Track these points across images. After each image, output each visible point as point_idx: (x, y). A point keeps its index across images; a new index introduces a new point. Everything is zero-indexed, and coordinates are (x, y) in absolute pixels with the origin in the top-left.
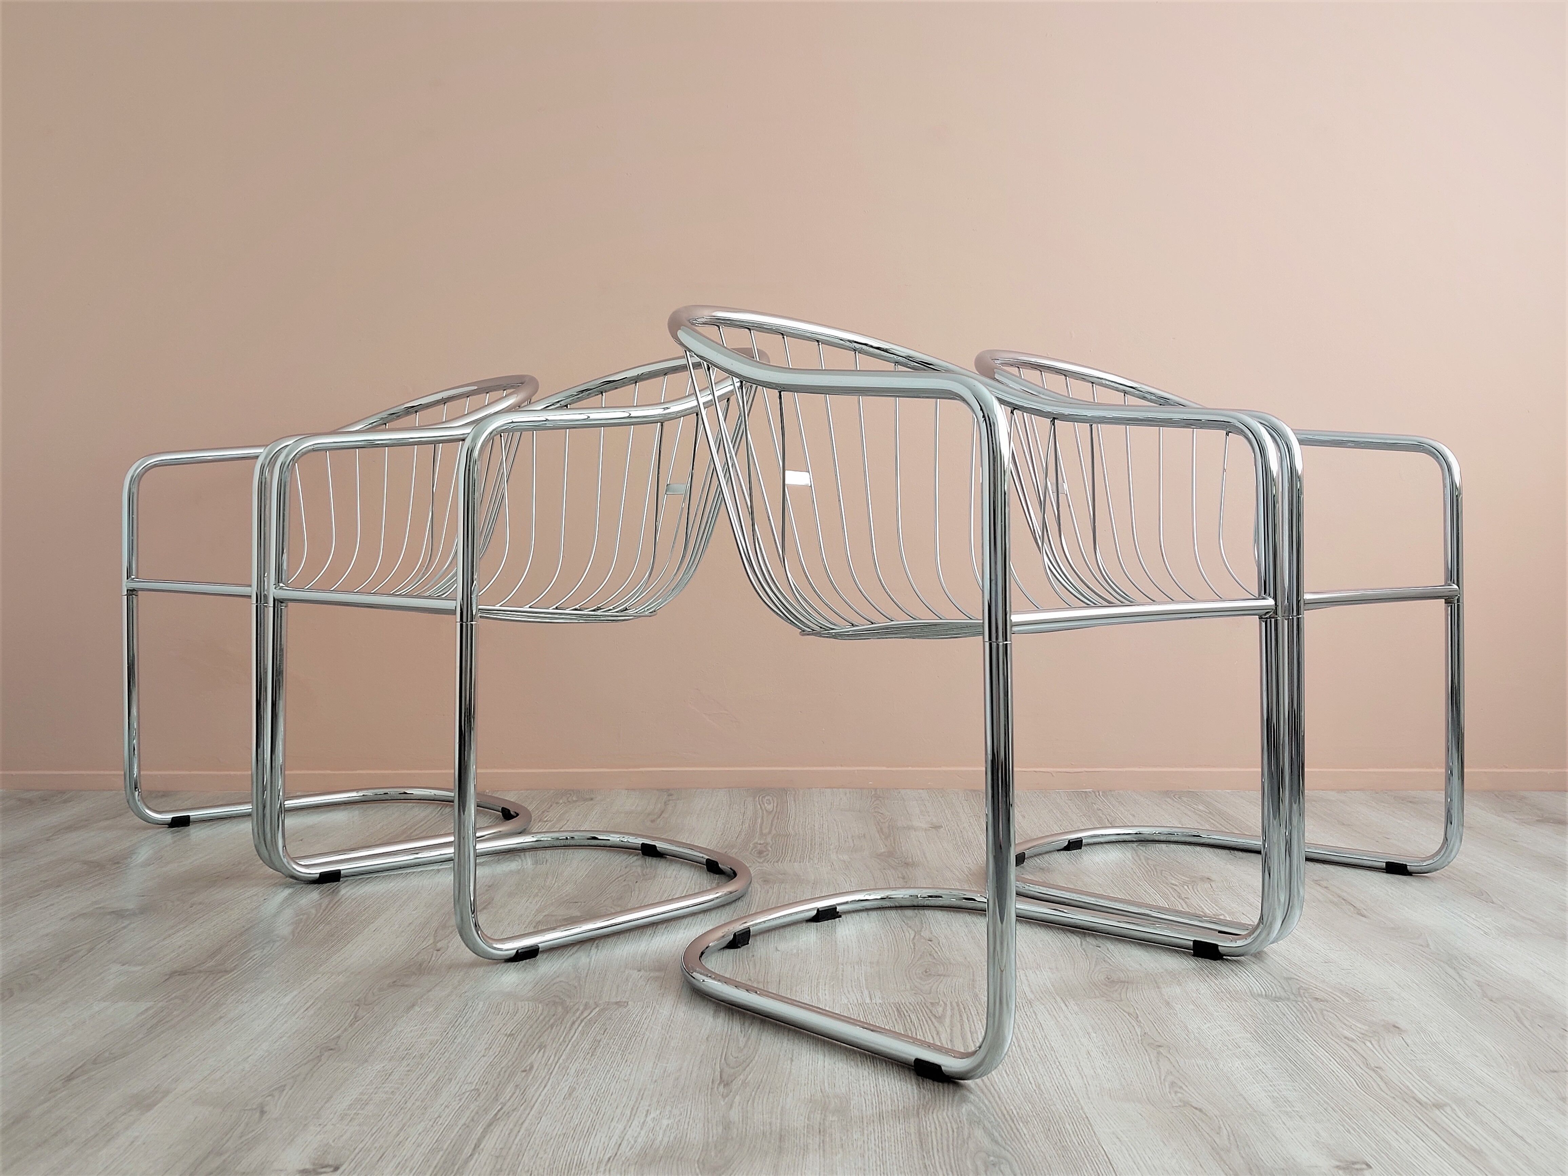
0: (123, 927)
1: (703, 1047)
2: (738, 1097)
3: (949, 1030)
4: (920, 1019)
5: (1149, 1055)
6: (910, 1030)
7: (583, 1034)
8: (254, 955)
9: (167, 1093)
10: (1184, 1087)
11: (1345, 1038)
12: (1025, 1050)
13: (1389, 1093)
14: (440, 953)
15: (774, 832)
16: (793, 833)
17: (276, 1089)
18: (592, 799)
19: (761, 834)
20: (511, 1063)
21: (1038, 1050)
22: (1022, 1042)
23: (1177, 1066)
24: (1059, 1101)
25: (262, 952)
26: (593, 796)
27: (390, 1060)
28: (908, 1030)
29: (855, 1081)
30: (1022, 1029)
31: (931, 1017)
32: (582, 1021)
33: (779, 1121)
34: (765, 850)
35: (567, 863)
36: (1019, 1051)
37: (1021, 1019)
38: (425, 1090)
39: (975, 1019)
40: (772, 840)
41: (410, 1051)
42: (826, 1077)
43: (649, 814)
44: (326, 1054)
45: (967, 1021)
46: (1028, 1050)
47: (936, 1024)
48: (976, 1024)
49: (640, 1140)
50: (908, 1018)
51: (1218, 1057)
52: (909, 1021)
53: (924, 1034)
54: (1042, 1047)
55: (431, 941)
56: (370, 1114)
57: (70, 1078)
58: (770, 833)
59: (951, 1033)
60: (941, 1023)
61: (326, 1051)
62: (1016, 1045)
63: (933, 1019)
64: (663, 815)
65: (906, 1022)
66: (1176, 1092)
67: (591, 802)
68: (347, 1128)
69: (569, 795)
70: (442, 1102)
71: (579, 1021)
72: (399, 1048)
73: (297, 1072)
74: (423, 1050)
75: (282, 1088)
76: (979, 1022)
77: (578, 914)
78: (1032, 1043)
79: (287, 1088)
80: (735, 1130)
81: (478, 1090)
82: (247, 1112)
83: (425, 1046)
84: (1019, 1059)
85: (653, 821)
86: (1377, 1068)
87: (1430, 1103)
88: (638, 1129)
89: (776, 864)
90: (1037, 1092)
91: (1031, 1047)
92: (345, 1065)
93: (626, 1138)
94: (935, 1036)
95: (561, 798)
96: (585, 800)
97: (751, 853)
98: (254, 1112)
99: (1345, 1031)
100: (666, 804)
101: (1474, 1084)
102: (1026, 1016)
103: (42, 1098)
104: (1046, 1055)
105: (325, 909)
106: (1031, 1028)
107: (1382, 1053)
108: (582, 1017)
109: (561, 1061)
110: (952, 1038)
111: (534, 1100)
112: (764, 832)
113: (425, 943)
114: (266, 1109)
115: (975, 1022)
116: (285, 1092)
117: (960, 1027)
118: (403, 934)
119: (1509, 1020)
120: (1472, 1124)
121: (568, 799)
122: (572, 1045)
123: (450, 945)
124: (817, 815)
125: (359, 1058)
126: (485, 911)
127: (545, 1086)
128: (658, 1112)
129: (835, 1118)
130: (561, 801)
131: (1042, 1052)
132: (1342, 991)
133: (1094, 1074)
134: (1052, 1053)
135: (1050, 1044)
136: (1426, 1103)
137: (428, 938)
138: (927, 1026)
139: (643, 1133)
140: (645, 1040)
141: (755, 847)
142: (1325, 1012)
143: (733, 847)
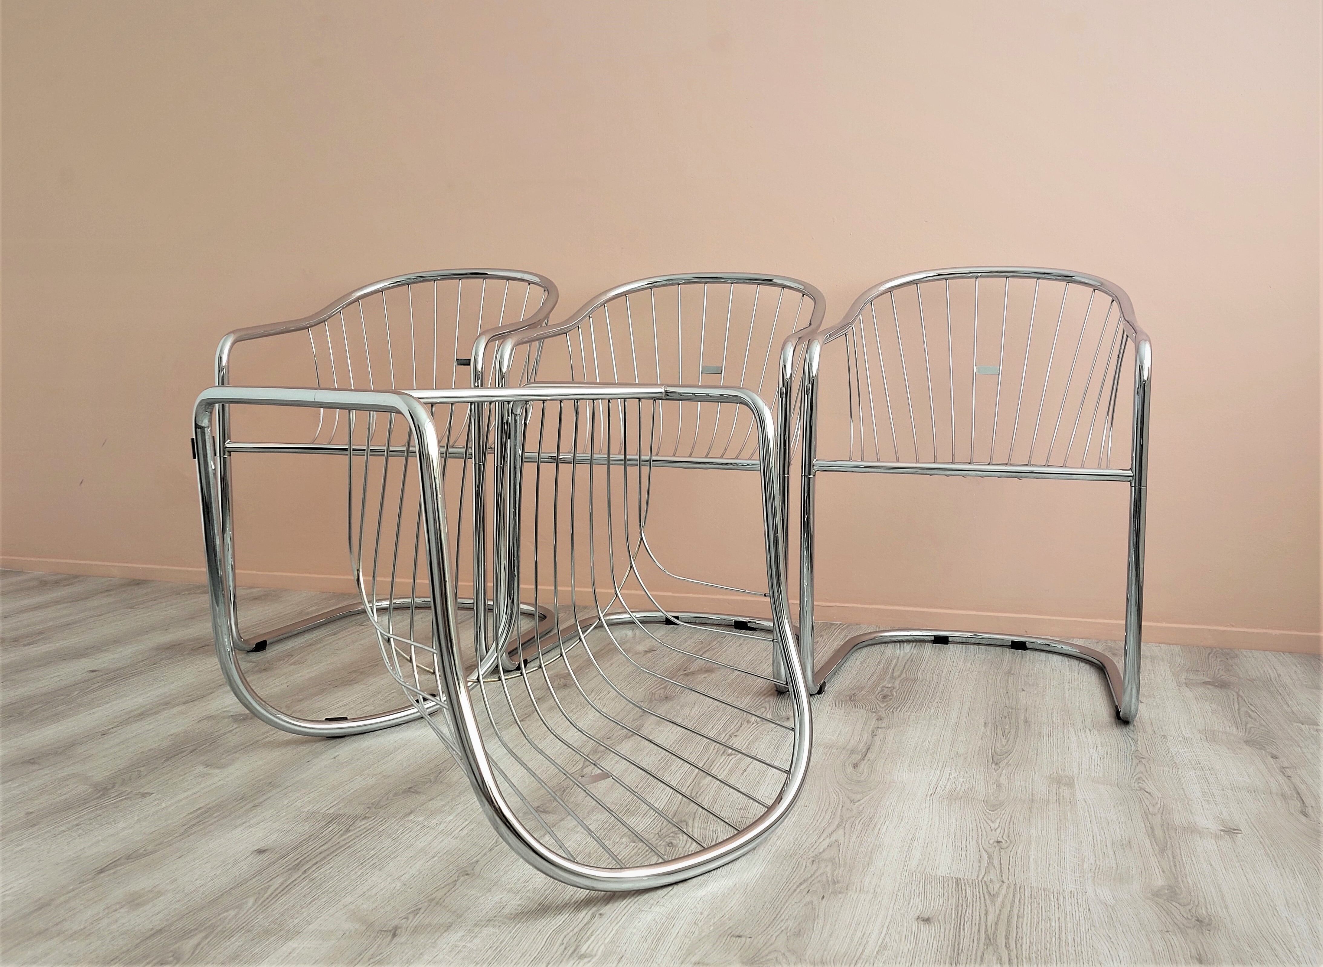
3: (997, 911)
4: (975, 895)
6: (962, 906)
12: (1064, 943)
15: (904, 675)
16: (920, 677)
17: (413, 911)
19: (892, 677)
21: (1076, 946)
22: (1063, 934)
27: (508, 892)
28: (960, 905)
29: (893, 957)
30: (1068, 919)
34: (890, 694)
36: (1057, 944)
37: (1070, 907)
39: (1026, 902)
40: (899, 685)
41: (527, 884)
44: (462, 879)
45: (1018, 903)
46: (1067, 944)
47: (988, 902)
48: (1026, 907)
50: (964, 892)
52: (964, 895)
53: (973, 913)
54: (1081, 943)
58: (900, 676)
59: (999, 915)
60: (993, 901)
62: (1057, 936)
63: (987, 897)
65: (960, 895)
72: (519, 880)
73: (433, 896)
74: (537, 884)
75: (417, 911)
76: (1029, 906)
78: (1073, 936)
79: (421, 912)
82: (383, 933)
83: (541, 880)
84: (1054, 953)
91: (1070, 941)
92: (473, 892)
94: (983, 916)
97: (876, 697)
98: (389, 933)
102: (1076, 904)
104: (1082, 952)
106: (1078, 918)
110: (998, 921)
112: (895, 675)
114: (398, 932)
115: (1026, 905)
116: (418, 915)
117: (1009, 909)
124: (949, 659)
125: (485, 887)
131: (1079, 947)
138: (978, 903)
141: (882, 690)
143: (862, 688)
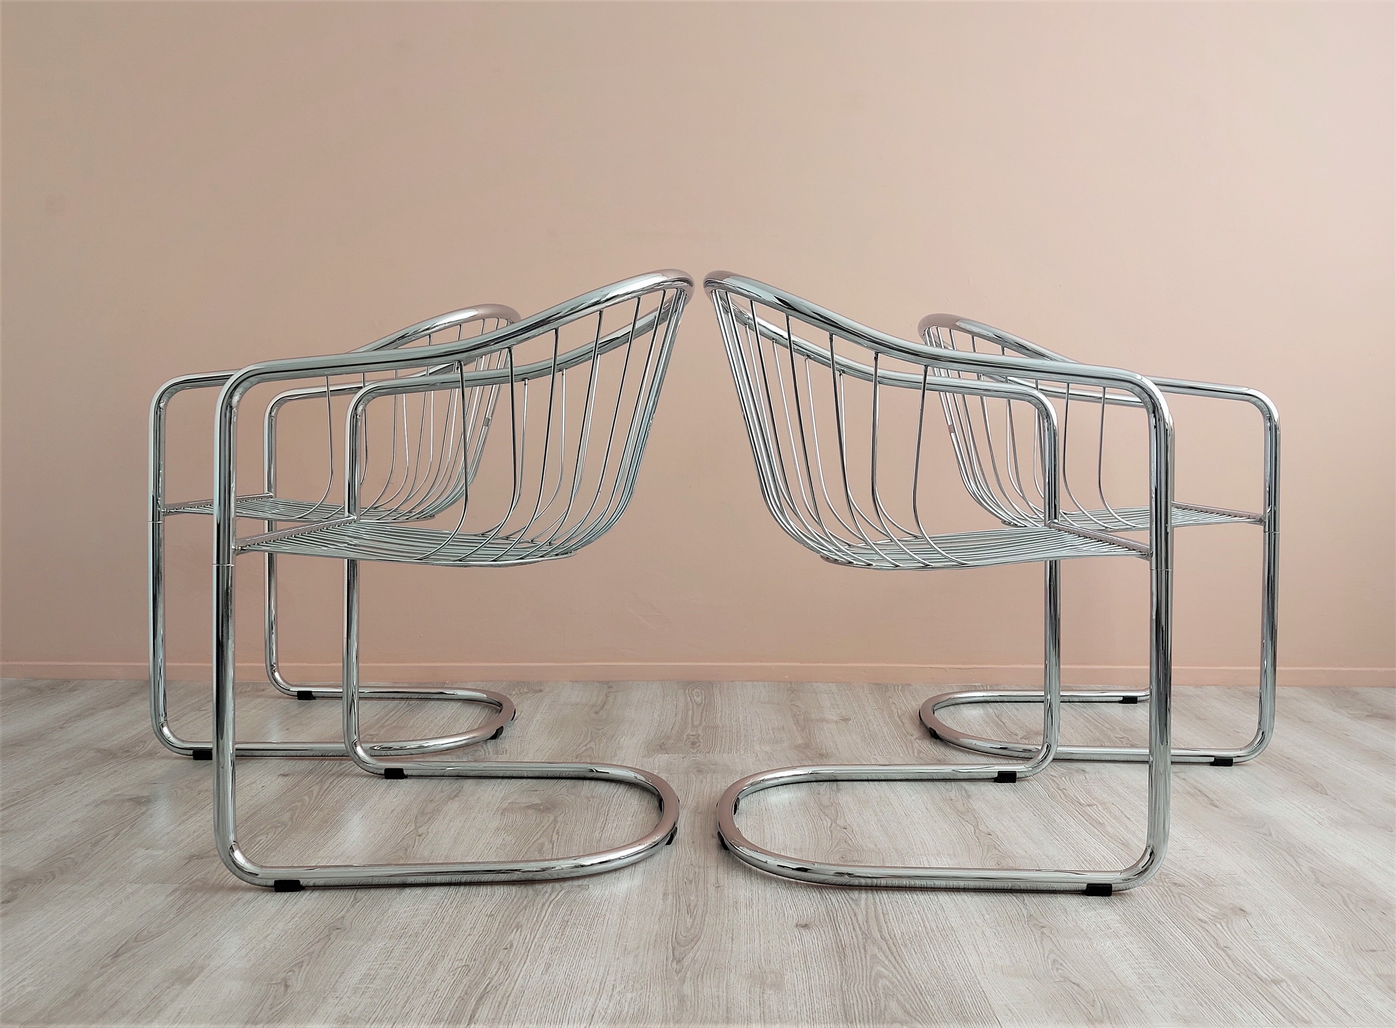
0: (141, 814)
1: (656, 927)
2: (689, 973)
3: (864, 912)
4: (840, 901)
5: (1034, 935)
6: (832, 911)
7: (553, 915)
8: (260, 840)
9: (202, 968)
10: (1064, 964)
11: (1199, 920)
12: (930, 930)
13: (1235, 970)
14: (421, 838)
15: (704, 724)
16: (720, 725)
17: (296, 965)
18: (541, 691)
19: (693, 726)
20: (493, 941)
21: (941, 930)
22: (927, 922)
23: (1057, 944)
24: (960, 977)
25: (267, 837)
26: (542, 688)
27: (390, 938)
28: (830, 911)
29: (787, 958)
30: (926, 911)
31: (849, 900)
32: (550, 903)
33: (725, 994)
34: (698, 741)
35: (524, 754)
36: (924, 930)
37: (925, 902)
38: (423, 966)
39: (886, 901)
40: (702, 732)
41: (406, 930)
42: (762, 955)
43: (593, 706)
44: (334, 932)
45: (879, 903)
46: (932, 930)
47: (853, 906)
48: (887, 906)
49: (609, 1011)
50: (829, 900)
51: (1092, 937)
52: (830, 903)
53: (843, 916)
54: (943, 928)
55: (413, 828)
56: (379, 988)
57: (116, 955)
58: (700, 725)
59: (867, 914)
60: (857, 905)
61: (334, 930)
62: (922, 925)
63: (851, 902)
64: (606, 707)
65: (827, 904)
66: (1057, 969)
67: (541, 694)
68: (360, 1000)
69: (520, 687)
70: (438, 977)
71: (548, 903)
72: (396, 928)
73: (311, 950)
74: (417, 929)
75: (300, 965)
76: (890, 905)
77: (539, 802)
78: (935, 924)
79: (305, 964)
80: (689, 1003)
81: (468, 966)
82: (273, 986)
83: (419, 925)
84: (924, 938)
85: (597, 713)
86: (1225, 947)
87: (1269, 979)
88: (607, 1002)
89: (707, 755)
90: (941, 968)
91: (934, 927)
92: (352, 943)
93: (597, 1010)
94: (853, 917)
95: (514, 689)
96: (536, 692)
97: (685, 744)
98: (280, 985)
99: (1199, 914)
100: (607, 696)
101: (1306, 962)
102: (929, 899)
103: (96, 973)
104: (947, 935)
105: (317, 796)
106: (934, 910)
107: (1230, 935)
108: (551, 899)
109: (536, 940)
110: (867, 919)
111: (517, 975)
112: (695, 723)
113: (407, 829)
114: (289, 983)
115: (887, 904)
116: (303, 967)
117: (873, 909)
118: (388, 820)
119: (1337, 903)
120: (1303, 998)
121: (519, 690)
122: (544, 925)
123: (430, 830)
124: (741, 708)
125: (363, 937)
126: (457, 799)
127: (525, 963)
128: (623, 987)
129: (772, 992)
130: (514, 693)
131: (944, 932)
132: (1197, 877)
133: (988, 952)
134: (953, 932)
135: (951, 924)
136: (1266, 979)
137: (410, 824)
138: (845, 908)
139: (611, 1005)
140: (606, 921)
141: (688, 738)
142: (1183, 896)
143: (669, 738)
